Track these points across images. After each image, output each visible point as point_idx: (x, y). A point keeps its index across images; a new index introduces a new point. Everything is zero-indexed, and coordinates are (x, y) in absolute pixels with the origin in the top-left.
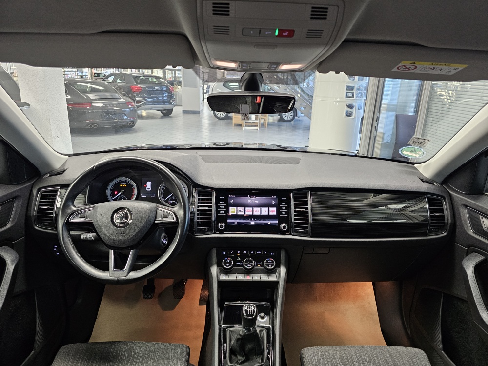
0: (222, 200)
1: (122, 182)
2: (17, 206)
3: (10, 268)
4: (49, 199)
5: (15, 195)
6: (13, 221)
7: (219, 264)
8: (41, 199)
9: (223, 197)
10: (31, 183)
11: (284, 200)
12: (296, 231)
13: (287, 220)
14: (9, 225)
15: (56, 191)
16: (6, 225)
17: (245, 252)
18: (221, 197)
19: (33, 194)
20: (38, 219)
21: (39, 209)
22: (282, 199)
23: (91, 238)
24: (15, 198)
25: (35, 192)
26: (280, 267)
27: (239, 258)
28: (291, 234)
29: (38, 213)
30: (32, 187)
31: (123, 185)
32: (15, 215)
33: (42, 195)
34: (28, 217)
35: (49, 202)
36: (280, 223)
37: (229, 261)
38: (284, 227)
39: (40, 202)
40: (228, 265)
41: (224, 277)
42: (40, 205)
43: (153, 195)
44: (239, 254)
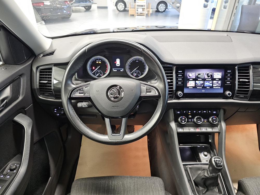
0: (180, 73)
1: (97, 60)
2: (23, 81)
3: (28, 131)
4: (46, 75)
5: (20, 73)
6: (22, 94)
7: (176, 121)
8: (40, 75)
9: (181, 71)
10: (31, 62)
11: (229, 72)
12: (237, 97)
13: (232, 88)
14: (20, 98)
15: (51, 69)
16: (18, 98)
17: (195, 112)
18: (179, 71)
19: (33, 71)
20: (41, 91)
21: (40, 83)
22: (228, 71)
23: (85, 106)
24: (21, 75)
25: (34, 69)
26: (221, 122)
27: (190, 116)
28: (233, 99)
29: (40, 86)
30: (31, 65)
31: (99, 62)
32: (23, 89)
33: (40, 72)
34: (32, 90)
35: (46, 78)
36: (224, 91)
37: (184, 119)
38: (229, 94)
39: (40, 77)
40: (183, 122)
41: (180, 130)
42: (40, 80)
43: (122, 70)
44: (190, 113)
